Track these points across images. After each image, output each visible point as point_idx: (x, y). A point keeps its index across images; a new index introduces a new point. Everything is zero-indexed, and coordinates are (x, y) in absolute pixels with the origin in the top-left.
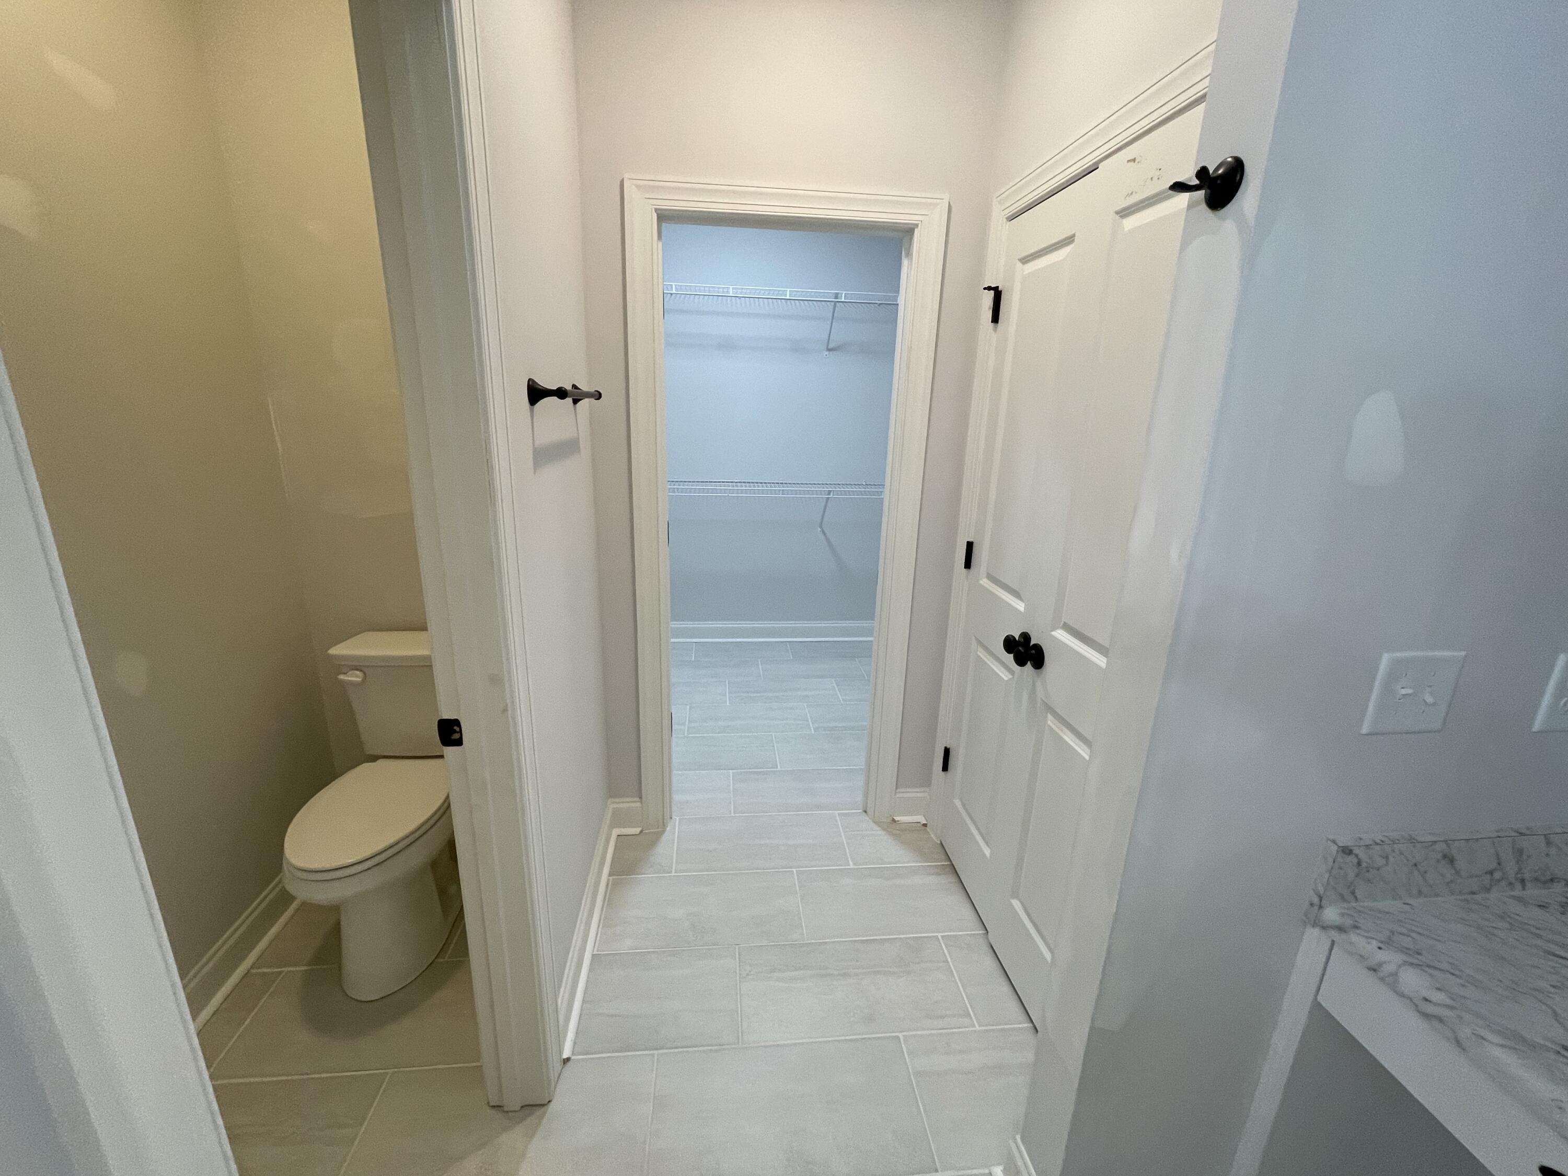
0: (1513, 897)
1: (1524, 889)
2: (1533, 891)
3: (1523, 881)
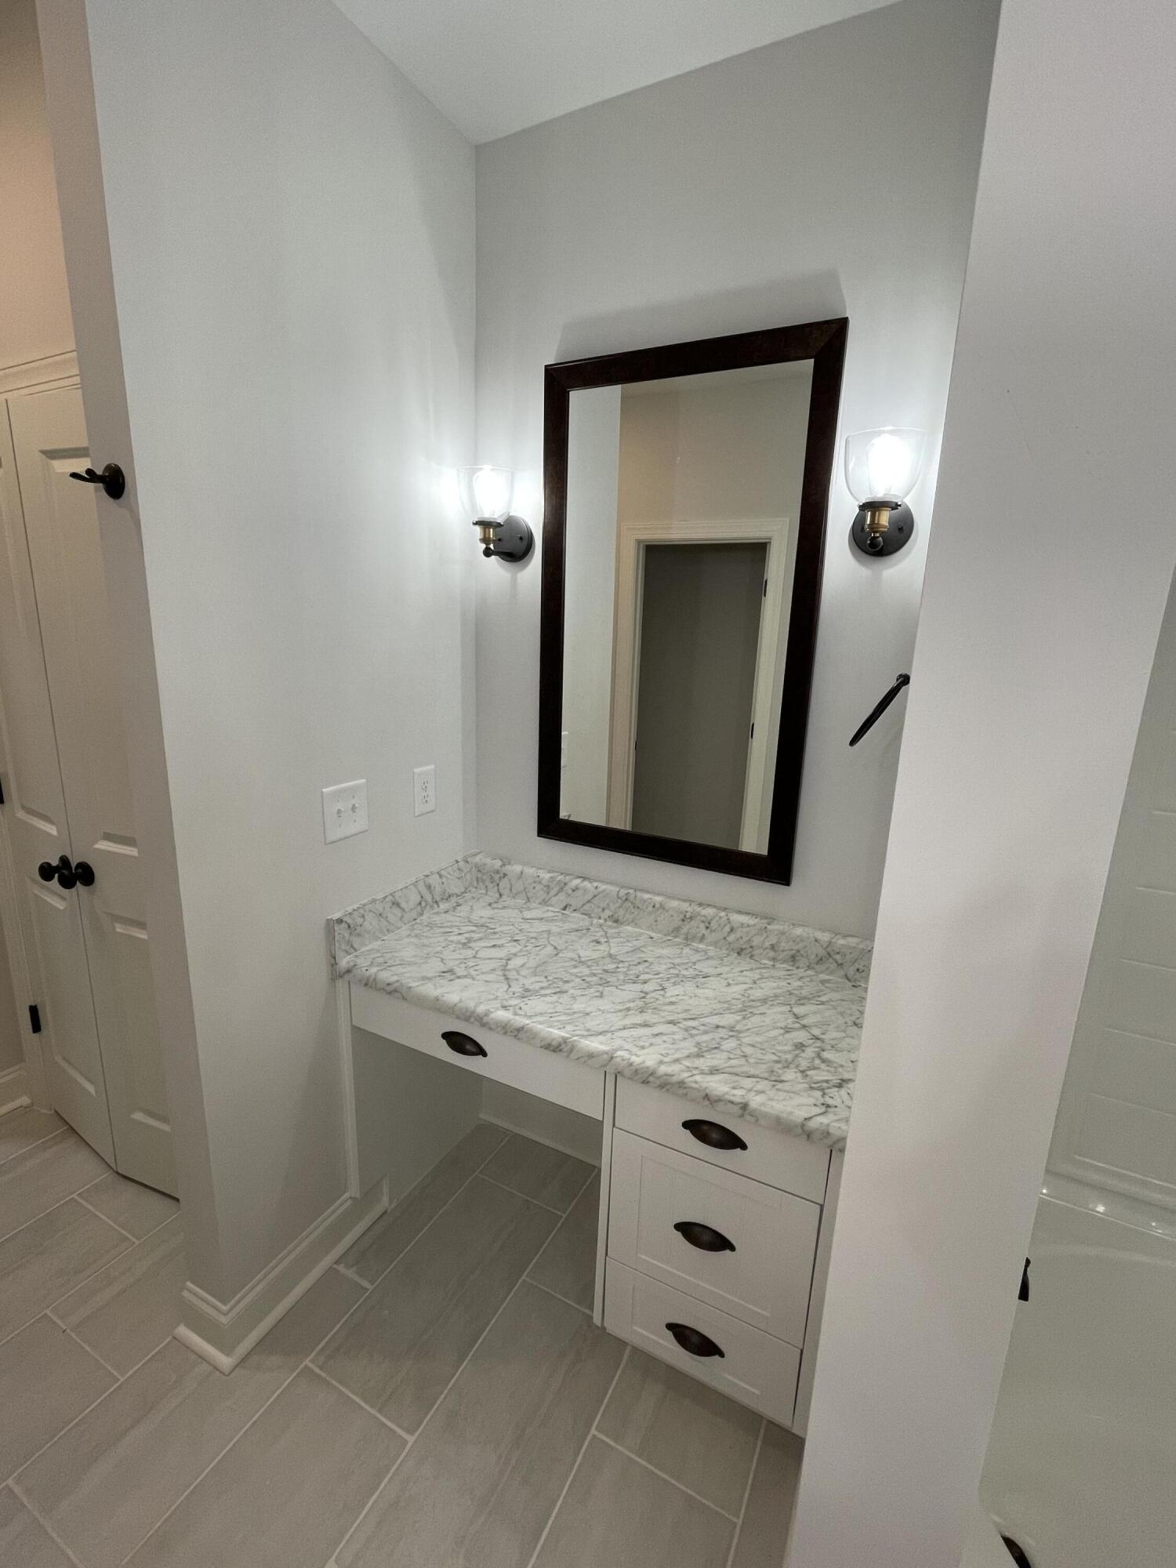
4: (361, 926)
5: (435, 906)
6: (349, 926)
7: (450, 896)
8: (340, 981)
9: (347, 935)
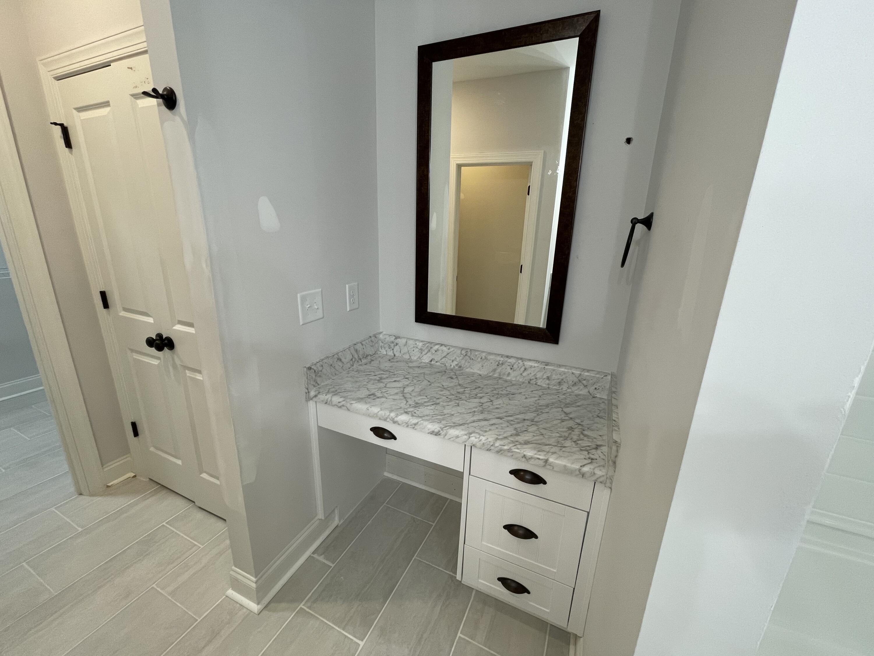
0: (359, 365)
1: (362, 362)
2: (364, 361)
3: (360, 359)
4: (321, 371)
5: (360, 361)
6: (315, 371)
7: (367, 356)
8: (311, 402)
9: (314, 376)
